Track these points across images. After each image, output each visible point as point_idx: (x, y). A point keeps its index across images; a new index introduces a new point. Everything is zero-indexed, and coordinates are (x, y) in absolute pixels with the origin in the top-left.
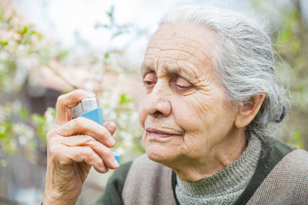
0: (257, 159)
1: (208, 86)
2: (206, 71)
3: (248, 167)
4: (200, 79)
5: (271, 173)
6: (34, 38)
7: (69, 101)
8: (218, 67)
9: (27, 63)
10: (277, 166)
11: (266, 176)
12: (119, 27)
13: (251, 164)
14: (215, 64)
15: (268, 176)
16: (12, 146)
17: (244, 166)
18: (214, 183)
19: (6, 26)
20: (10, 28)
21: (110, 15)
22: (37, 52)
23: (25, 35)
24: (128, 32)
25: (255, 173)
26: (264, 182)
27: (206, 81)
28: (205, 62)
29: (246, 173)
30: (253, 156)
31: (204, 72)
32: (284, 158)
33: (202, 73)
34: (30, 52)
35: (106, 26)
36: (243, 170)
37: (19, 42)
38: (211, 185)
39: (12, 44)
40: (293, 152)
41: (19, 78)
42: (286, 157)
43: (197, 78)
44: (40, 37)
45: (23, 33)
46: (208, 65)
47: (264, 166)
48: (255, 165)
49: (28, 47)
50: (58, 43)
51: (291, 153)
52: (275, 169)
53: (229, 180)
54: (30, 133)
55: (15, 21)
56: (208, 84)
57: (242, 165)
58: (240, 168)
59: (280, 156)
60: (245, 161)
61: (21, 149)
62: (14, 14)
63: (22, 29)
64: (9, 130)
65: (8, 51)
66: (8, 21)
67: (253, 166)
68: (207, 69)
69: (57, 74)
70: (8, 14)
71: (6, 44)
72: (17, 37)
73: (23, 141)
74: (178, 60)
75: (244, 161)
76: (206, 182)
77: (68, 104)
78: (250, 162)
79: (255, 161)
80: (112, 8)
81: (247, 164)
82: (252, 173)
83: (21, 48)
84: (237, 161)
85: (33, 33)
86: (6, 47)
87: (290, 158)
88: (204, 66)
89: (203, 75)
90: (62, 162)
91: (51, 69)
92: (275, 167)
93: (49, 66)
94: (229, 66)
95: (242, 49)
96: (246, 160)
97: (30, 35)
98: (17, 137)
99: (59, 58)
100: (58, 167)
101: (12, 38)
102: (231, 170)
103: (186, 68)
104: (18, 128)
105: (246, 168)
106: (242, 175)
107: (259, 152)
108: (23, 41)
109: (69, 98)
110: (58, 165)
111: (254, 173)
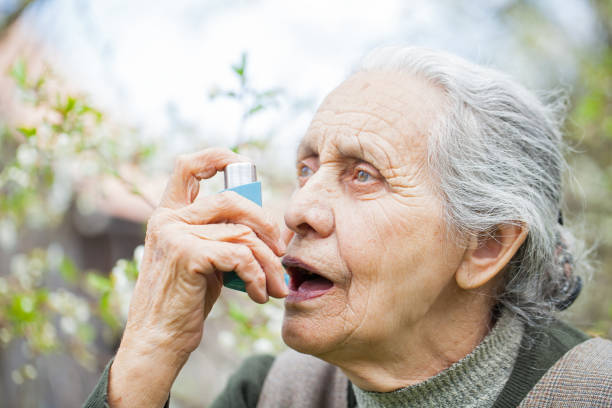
0: (515, 354)
1: (412, 187)
2: (412, 159)
3: (494, 369)
4: (397, 171)
5: (541, 381)
6: (88, 120)
7: (202, 165)
8: (438, 155)
9: (73, 168)
10: (553, 368)
11: (530, 387)
12: (259, 97)
13: (500, 363)
14: (432, 148)
15: (535, 388)
16: (47, 338)
17: (486, 366)
18: (425, 398)
19: (32, 96)
20: (41, 100)
21: (241, 72)
22: (94, 148)
23: (69, 114)
24: (277, 105)
25: (508, 382)
26: (526, 399)
27: (409, 177)
28: (413, 141)
29: (490, 380)
30: (505, 348)
31: (407, 159)
32: (567, 354)
33: (403, 160)
34: (80, 149)
35: (232, 94)
36: (483, 374)
37: (59, 129)
38: (419, 403)
39: (44, 131)
40: (586, 342)
41: (58, 199)
42: (573, 351)
43: (391, 167)
44: (99, 117)
45: (65, 111)
46: (419, 149)
47: (527, 369)
48: (509, 366)
49: (77, 138)
50: (136, 130)
51: (582, 345)
52: (549, 374)
53: (455, 393)
54: (82, 311)
55: (51, 86)
56: (411, 183)
57: (482, 364)
58: (478, 369)
59: (560, 350)
60: (490, 357)
61: (66, 343)
62: (49, 71)
63: (64, 103)
64: (41, 306)
65: (37, 148)
66: (37, 88)
67: (505, 368)
68: (415, 155)
69: (135, 193)
70: (35, 73)
71: (33, 132)
72: (55, 118)
73: (69, 326)
74: (361, 130)
75: (486, 357)
76: (410, 396)
77: (198, 171)
78: (499, 359)
79: (510, 359)
80: (244, 58)
81: (492, 362)
82: (503, 381)
83: (63, 140)
84: (473, 356)
85: (86, 109)
86: (33, 140)
87: (580, 354)
88: (409, 149)
89: (405, 165)
90: (194, 266)
91: (124, 182)
92: (550, 371)
93: (118, 176)
94: (459, 157)
95: (493, 133)
96: (492, 354)
97: (80, 113)
98: (56, 319)
99: (137, 159)
100: (182, 276)
101: (45, 121)
102: (458, 374)
103: (374, 146)
104: (59, 301)
105: (491, 370)
106: (480, 383)
107: (518, 341)
108: (67, 126)
109: (202, 158)
110: (184, 272)
111: (506, 380)
